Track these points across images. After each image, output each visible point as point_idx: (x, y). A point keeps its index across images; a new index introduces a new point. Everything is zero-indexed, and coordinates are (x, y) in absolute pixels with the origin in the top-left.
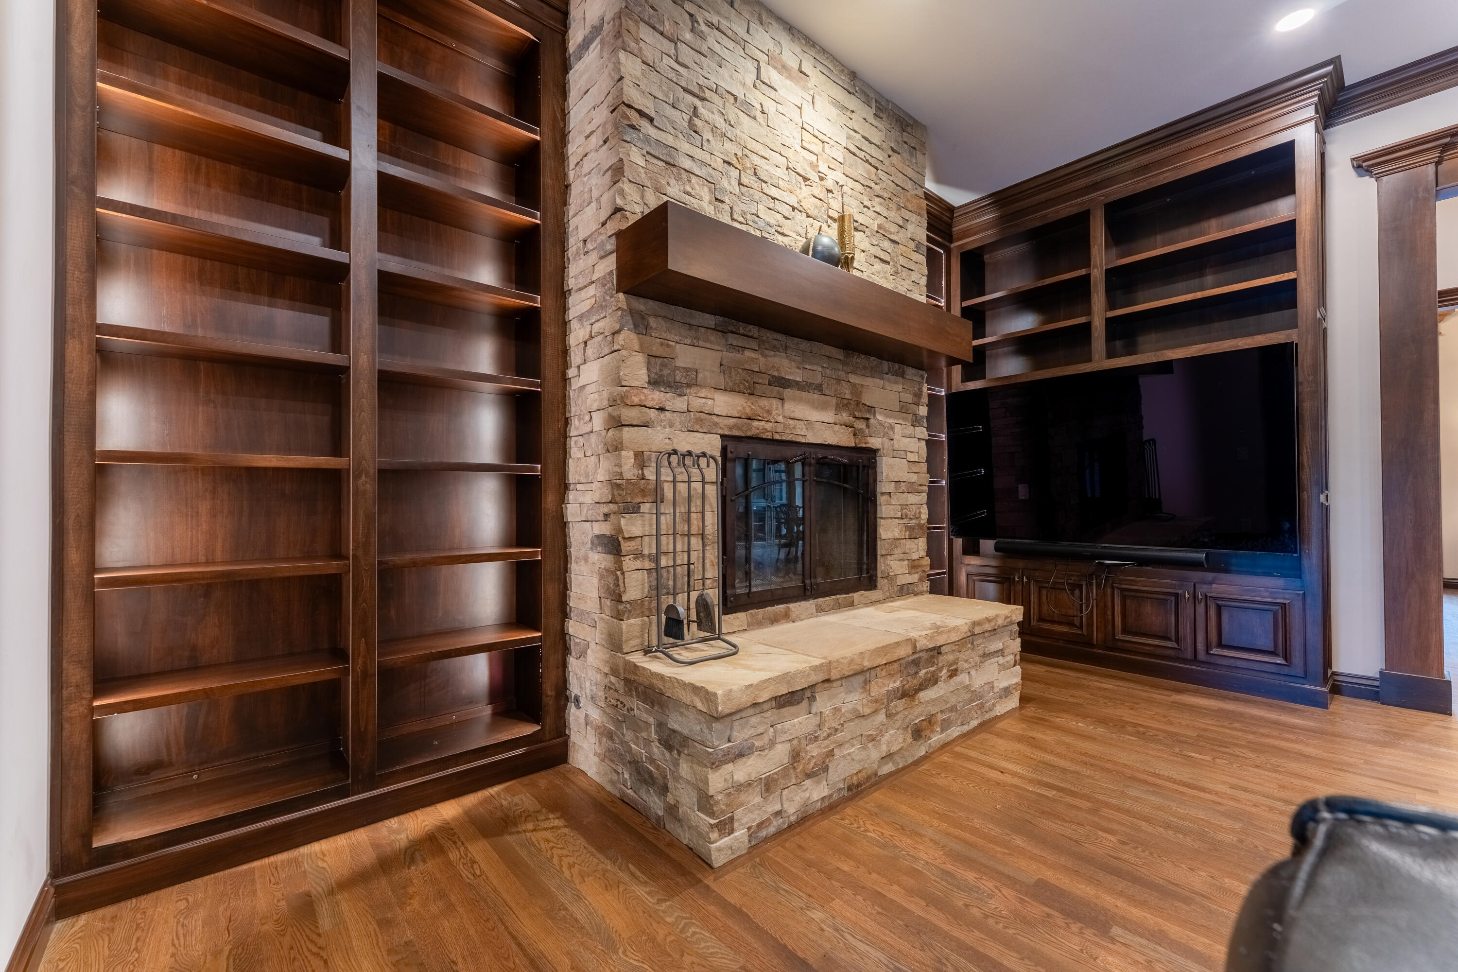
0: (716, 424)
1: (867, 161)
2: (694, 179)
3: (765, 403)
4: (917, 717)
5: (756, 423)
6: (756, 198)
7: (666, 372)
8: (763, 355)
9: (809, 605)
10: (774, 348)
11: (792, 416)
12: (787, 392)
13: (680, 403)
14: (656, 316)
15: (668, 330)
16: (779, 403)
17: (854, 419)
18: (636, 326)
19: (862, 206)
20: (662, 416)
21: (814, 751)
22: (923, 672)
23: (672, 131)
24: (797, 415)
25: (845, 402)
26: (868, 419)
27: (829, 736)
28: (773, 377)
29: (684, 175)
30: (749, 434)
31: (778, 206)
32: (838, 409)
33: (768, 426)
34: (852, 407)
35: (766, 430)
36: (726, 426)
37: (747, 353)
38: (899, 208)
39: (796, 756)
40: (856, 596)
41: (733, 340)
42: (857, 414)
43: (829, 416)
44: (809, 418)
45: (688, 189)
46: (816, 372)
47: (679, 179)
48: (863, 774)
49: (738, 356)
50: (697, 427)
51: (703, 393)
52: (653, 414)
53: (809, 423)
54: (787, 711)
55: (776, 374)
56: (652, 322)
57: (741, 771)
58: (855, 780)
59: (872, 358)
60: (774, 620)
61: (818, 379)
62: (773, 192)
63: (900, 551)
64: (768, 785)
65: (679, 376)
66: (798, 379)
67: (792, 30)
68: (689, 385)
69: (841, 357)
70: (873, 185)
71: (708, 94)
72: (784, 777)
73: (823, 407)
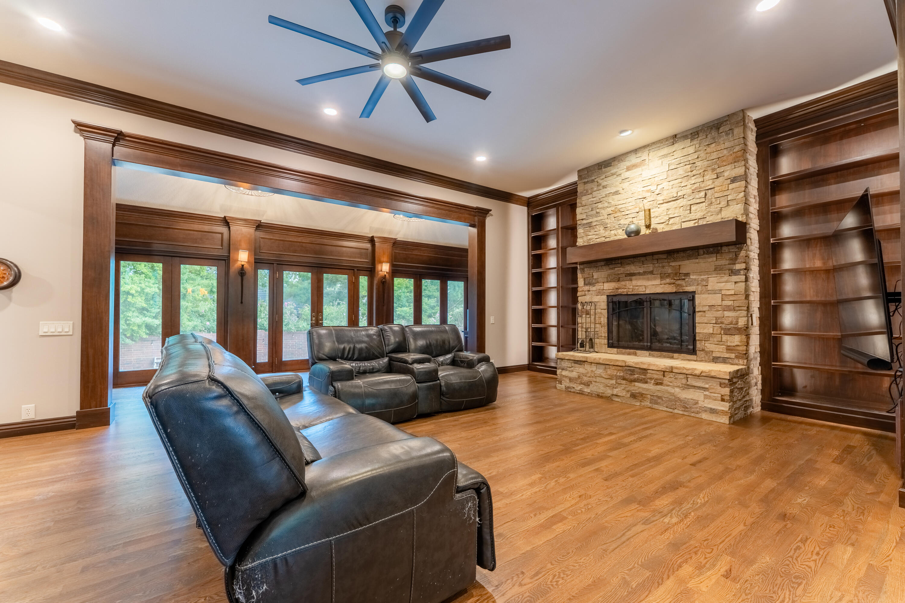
0: (604, 293)
1: (685, 165)
2: (597, 226)
3: (623, 283)
4: (633, 390)
5: (619, 290)
6: (620, 219)
7: (591, 281)
8: (623, 268)
9: (647, 353)
10: (629, 264)
11: (636, 285)
12: (633, 277)
13: (594, 288)
14: (586, 268)
15: (590, 270)
16: (630, 282)
17: (675, 281)
18: (581, 272)
19: (681, 188)
20: (589, 292)
21: (586, 379)
22: (636, 376)
23: (591, 217)
24: (638, 284)
25: (667, 274)
26: (685, 279)
27: (590, 377)
28: (626, 274)
29: (595, 227)
30: (617, 294)
31: (630, 216)
32: (662, 278)
33: (625, 290)
34: (671, 276)
35: (624, 292)
36: (608, 292)
37: (616, 269)
38: (713, 170)
39: (579, 377)
40: (676, 355)
41: (611, 266)
42: (675, 278)
43: (658, 282)
44: (646, 284)
45: (596, 230)
46: (650, 267)
47: (594, 229)
48: (605, 395)
49: (612, 271)
50: (599, 294)
51: (600, 284)
52: (586, 292)
53: (646, 287)
54: (576, 365)
55: (628, 272)
56: (586, 269)
57: (564, 373)
58: (601, 394)
59: (688, 252)
60: (629, 354)
61: (651, 269)
62: (628, 212)
63: (715, 340)
64: (571, 380)
65: (594, 281)
66: (641, 271)
67: (635, 151)
68: (596, 283)
69: (665, 257)
70: (689, 173)
71: (602, 200)
72: (576, 380)
73: (655, 279)
